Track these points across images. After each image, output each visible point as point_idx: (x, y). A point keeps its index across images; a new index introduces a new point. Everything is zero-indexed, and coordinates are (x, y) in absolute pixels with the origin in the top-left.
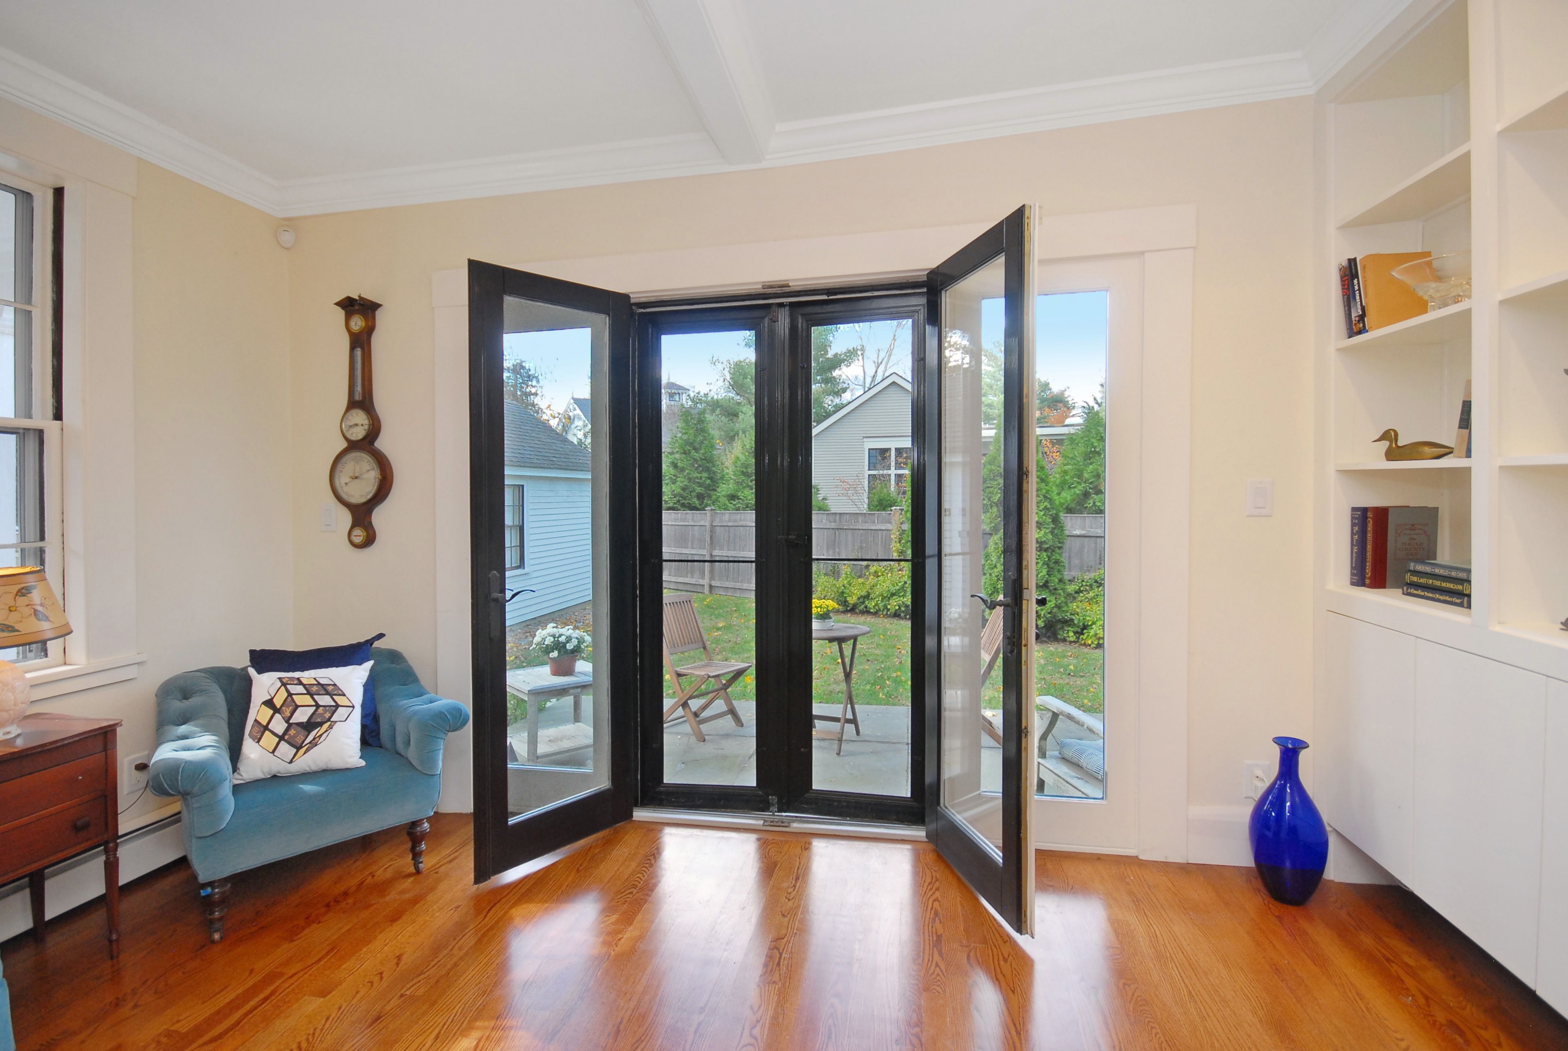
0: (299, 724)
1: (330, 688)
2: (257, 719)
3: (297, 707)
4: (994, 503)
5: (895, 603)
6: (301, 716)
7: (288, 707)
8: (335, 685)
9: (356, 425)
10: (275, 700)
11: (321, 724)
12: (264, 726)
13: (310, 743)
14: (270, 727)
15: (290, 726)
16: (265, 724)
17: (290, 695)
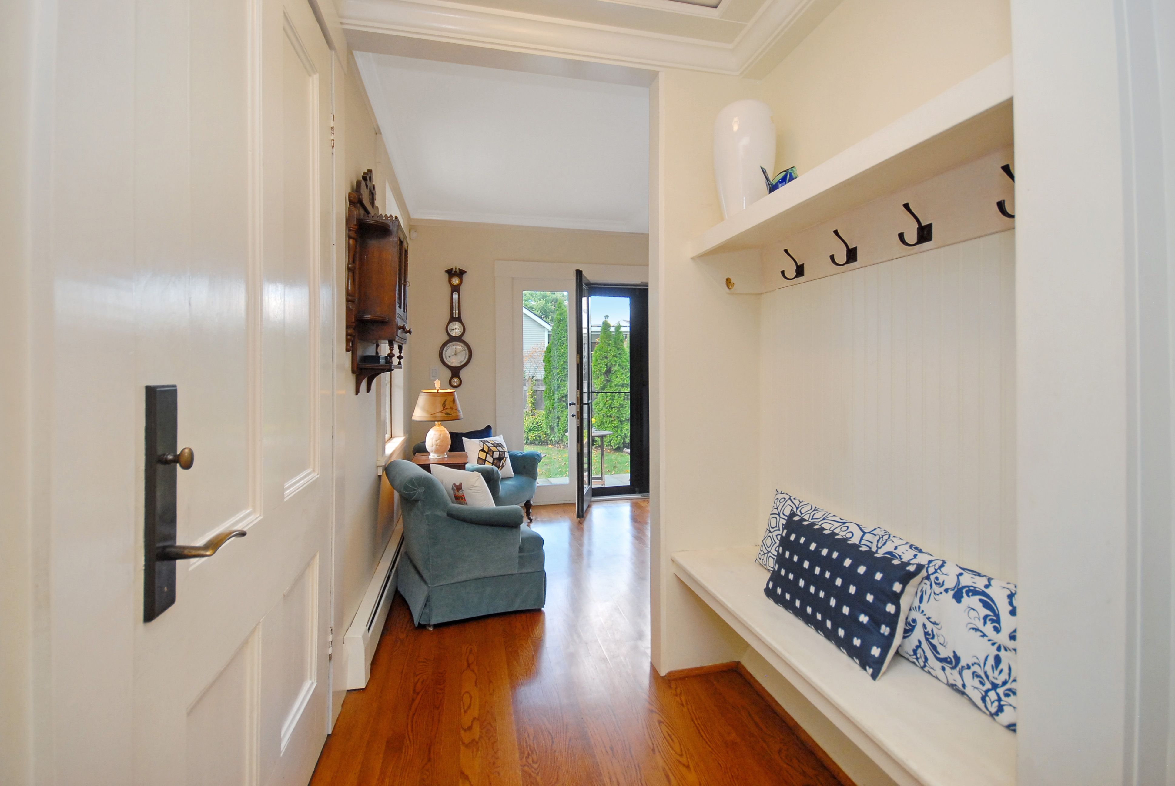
0: (497, 458)
1: (500, 444)
2: (479, 457)
3: (493, 452)
4: (602, 373)
5: (533, 435)
6: (497, 456)
7: (490, 452)
8: (500, 443)
9: (455, 329)
10: (484, 449)
11: (502, 459)
12: (484, 460)
13: (502, 466)
14: (487, 459)
15: (494, 459)
16: (484, 459)
17: (489, 447)
